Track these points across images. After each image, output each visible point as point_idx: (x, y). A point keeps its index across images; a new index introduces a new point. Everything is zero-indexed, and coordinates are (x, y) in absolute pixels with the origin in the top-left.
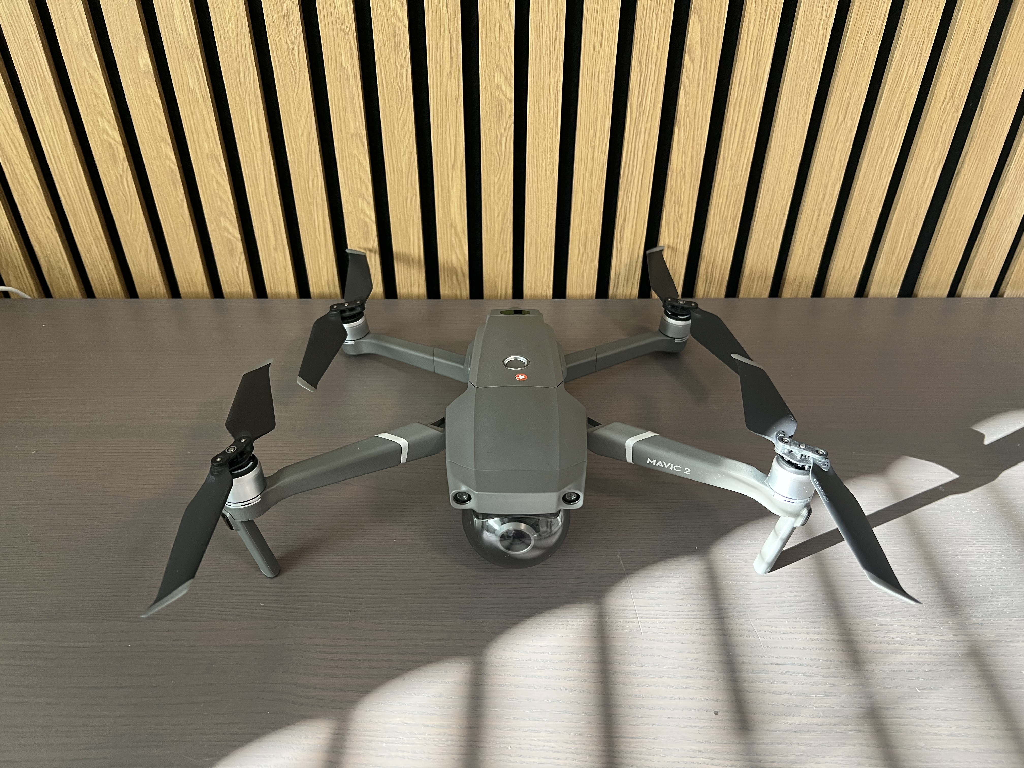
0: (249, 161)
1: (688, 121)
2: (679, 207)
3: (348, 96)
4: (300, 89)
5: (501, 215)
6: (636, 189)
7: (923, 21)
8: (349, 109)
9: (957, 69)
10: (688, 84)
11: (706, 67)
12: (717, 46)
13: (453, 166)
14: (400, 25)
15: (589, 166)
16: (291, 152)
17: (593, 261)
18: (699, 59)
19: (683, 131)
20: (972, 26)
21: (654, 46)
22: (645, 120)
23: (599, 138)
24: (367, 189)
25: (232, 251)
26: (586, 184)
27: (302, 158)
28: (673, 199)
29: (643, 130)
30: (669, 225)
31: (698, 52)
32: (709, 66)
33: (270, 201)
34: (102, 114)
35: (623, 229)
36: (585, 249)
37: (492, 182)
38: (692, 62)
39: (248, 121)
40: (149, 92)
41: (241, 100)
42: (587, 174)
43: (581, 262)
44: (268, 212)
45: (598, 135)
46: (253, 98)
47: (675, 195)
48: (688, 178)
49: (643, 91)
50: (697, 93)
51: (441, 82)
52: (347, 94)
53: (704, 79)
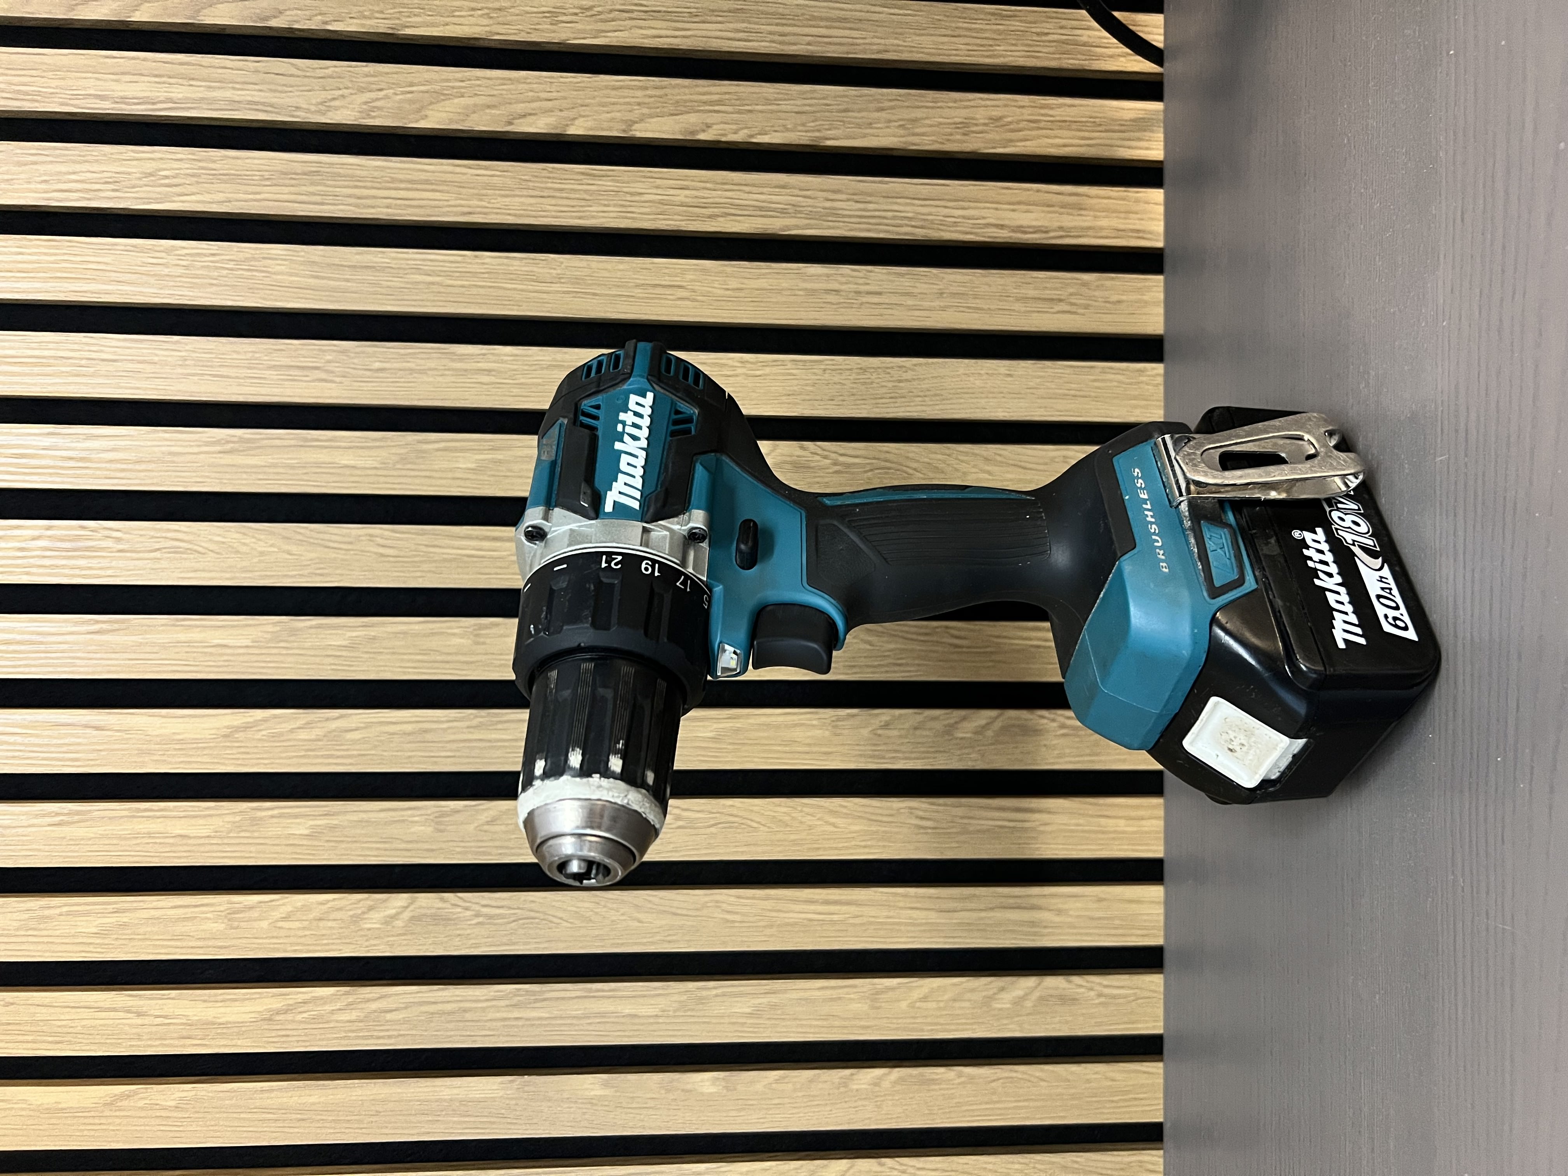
0: (882, 933)
1: (812, 124)
2: (976, 125)
3: (766, 734)
6: (939, 209)
10: (746, 131)
11: (720, 102)
12: (685, 87)
15: (894, 299)
16: (867, 850)
17: (1085, 284)
18: (706, 115)
19: (829, 132)
21: (682, 196)
22: (810, 202)
23: (842, 283)
26: (926, 304)
27: (877, 832)
28: (958, 137)
29: (828, 204)
30: (1011, 141)
31: (693, 119)
32: (715, 97)
35: (1019, 229)
36: (1060, 300)
38: (709, 126)
39: (810, 920)
41: (771, 926)
42: (910, 302)
43: (1087, 307)
44: (983, 914)
45: (836, 286)
46: (768, 904)
47: (951, 134)
48: (918, 114)
49: (761, 209)
50: (761, 112)
52: (762, 734)
53: (738, 102)
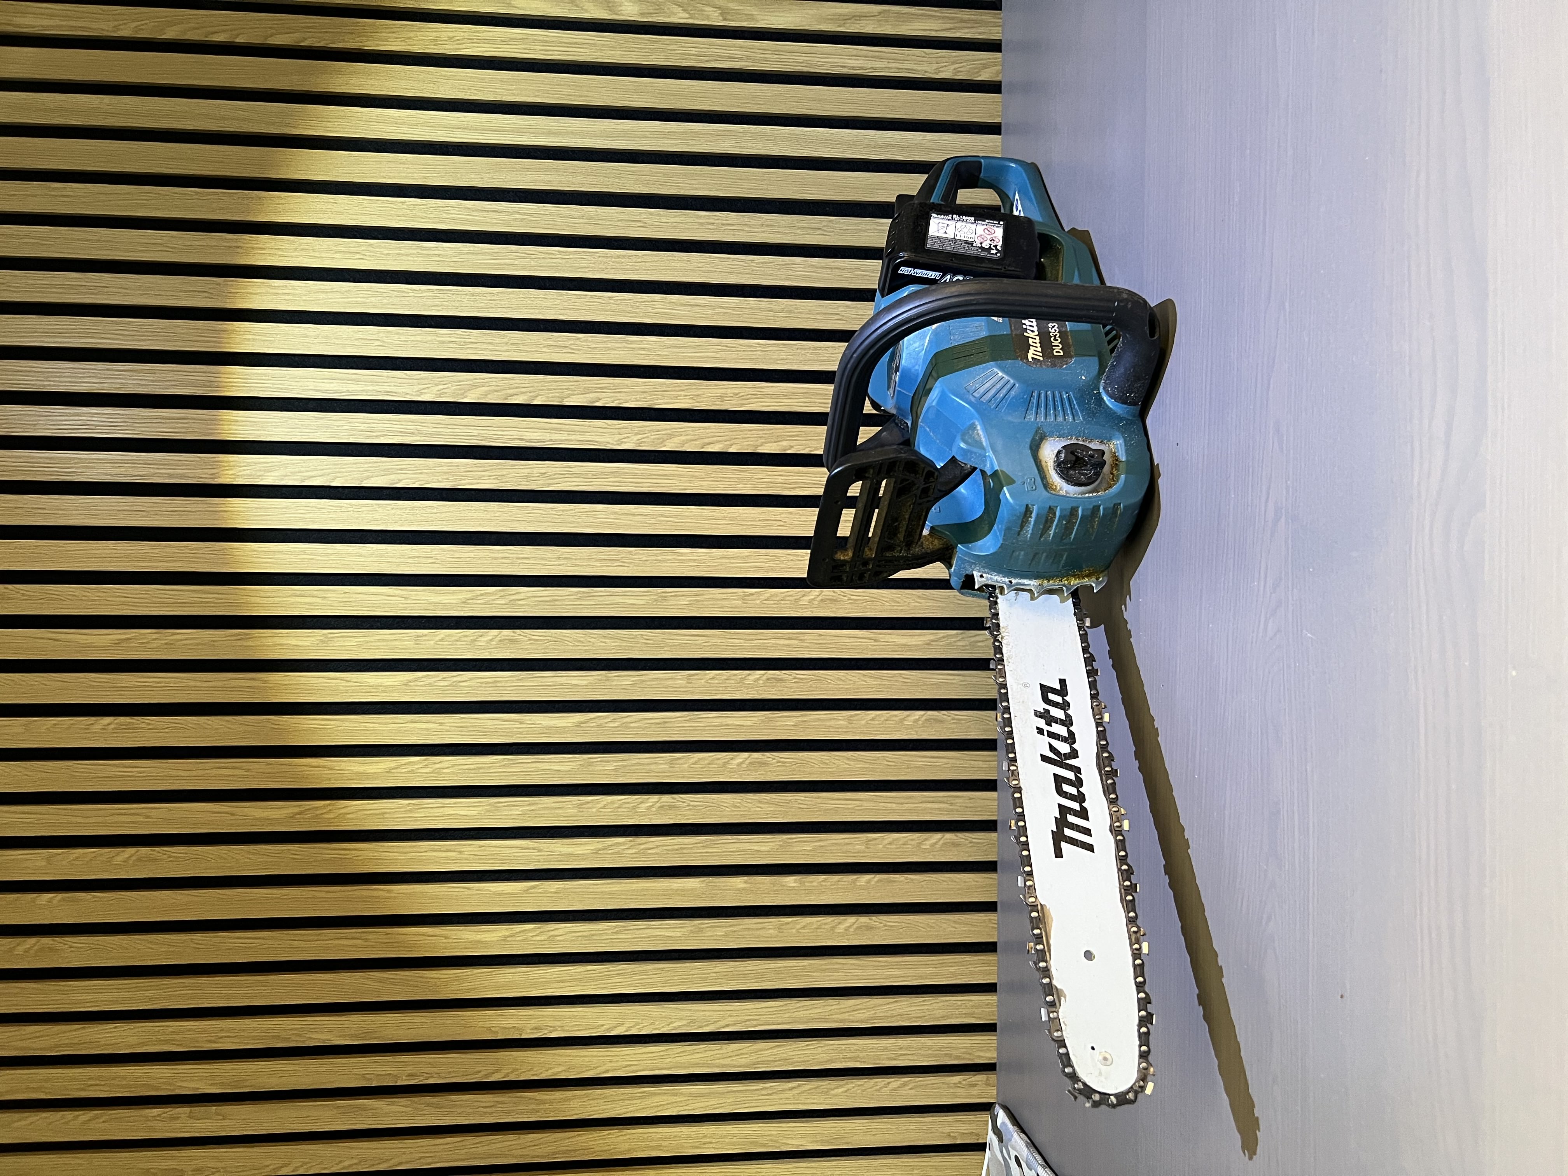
4: (812, 761)
5: (919, 601)
7: (763, 269)
8: (828, 723)
9: (798, 231)
13: (875, 640)
14: (765, 677)
20: (766, 229)
24: (896, 716)
25: (955, 845)
33: (906, 801)
34: (833, 927)
37: (890, 607)
40: (815, 884)
51: (808, 647)
